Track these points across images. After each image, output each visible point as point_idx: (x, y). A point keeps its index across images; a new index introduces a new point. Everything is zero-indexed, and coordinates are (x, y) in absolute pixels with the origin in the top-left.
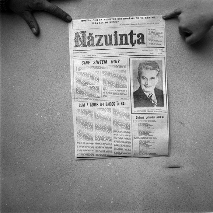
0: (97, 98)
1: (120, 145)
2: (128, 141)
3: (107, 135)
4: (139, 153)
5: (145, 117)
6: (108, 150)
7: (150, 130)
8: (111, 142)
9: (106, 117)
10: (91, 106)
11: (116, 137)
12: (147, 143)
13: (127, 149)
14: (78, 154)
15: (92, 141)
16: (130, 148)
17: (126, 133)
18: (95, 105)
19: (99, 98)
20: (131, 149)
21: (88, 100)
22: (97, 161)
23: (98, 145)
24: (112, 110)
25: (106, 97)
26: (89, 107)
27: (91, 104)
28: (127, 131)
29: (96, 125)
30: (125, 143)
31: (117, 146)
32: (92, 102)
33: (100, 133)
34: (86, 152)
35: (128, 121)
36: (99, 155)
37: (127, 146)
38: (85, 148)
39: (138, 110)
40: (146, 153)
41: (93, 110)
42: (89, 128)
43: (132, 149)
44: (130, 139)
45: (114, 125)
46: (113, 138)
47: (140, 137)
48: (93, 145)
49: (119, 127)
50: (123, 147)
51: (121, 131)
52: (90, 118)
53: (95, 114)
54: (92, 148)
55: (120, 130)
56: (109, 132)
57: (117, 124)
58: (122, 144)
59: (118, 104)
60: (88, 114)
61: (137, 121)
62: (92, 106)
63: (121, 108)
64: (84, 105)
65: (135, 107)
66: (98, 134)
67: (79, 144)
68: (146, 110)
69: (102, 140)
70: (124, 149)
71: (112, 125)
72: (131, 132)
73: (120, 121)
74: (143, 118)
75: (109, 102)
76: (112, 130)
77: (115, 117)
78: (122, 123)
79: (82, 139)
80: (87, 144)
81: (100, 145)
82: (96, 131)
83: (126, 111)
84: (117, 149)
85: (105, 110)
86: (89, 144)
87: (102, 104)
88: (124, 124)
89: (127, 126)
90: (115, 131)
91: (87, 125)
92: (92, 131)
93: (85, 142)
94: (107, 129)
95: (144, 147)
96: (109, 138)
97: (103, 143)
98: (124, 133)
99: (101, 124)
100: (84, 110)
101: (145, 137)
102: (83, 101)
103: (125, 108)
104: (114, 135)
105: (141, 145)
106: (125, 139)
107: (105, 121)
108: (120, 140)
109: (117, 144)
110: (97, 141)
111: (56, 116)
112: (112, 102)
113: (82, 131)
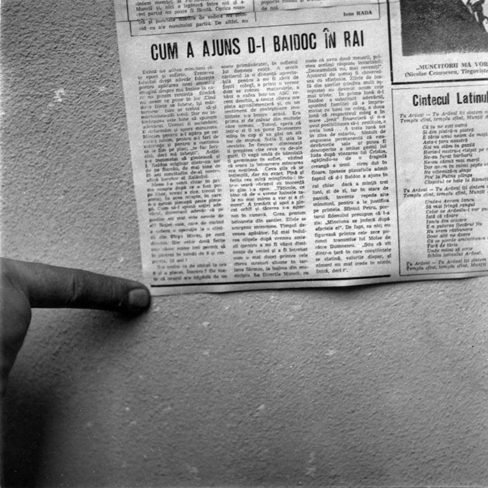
0: (234, 18)
1: (344, 225)
2: (378, 205)
3: (284, 185)
4: (425, 259)
5: (453, 99)
6: (287, 247)
7: (475, 155)
8: (304, 213)
9: (275, 102)
10: (206, 52)
11: (324, 190)
12: (461, 215)
13: (375, 242)
14: (157, 271)
15: (216, 212)
16: (388, 237)
17: (367, 173)
18: (226, 47)
19: (243, 14)
20: (389, 243)
22: (241, 301)
23: (242, 228)
24: (302, 72)
25: (276, 8)
26: (199, 59)
27: (205, 43)
28: (373, 163)
29: (234, 140)
30: (365, 215)
31: (327, 232)
32: (209, 37)
33: (250, 173)
34: (190, 260)
35: (375, 119)
36: (251, 273)
37: (373, 229)
38: (186, 245)
39: (423, 67)
40: (458, 258)
41: (218, 71)
42: (203, 153)
43: (394, 240)
44: (385, 198)
45: (316, 138)
46: (308, 196)
47: (430, 186)
48: (221, 228)
49: (338, 145)
50: (357, 236)
51: (348, 165)
52: (203, 108)
53: (227, 92)
54: (220, 244)
55: (342, 160)
56: (289, 167)
57: (329, 133)
58: (350, 219)
59: (332, 42)
60: (196, 93)
61: (419, 118)
62: (211, 52)
63: (344, 61)
64: (172, 50)
66: (243, 178)
67: (158, 228)
68: (456, 65)
69: (261, 207)
70: (359, 245)
72: (390, 165)
73: (340, 120)
74: (445, 101)
75: (289, 32)
76: (307, 159)
77: (316, 103)
78: (350, 127)
79: (170, 203)
80: (195, 226)
81: (253, 230)
82: (234, 168)
83: (365, 73)
84: (327, 244)
85: (273, 69)
86: (203, 226)
87: (258, 42)
88: (358, 133)
89: (374, 139)
90: (318, 163)
91: (192, 142)
92: (214, 168)
93: (183, 218)
94: (281, 156)
95: (449, 233)
96: (294, 196)
97: (264, 219)
98: (360, 170)
99: (254, 135)
100: (175, 75)
101: (452, 188)
102: (167, 30)
103: (363, 59)
104: (315, 183)
105: (436, 225)
106: (365, 199)
107: (271, 121)
108: (340, 204)
109: (329, 222)
110: (239, 212)
111: (50, 105)
112: (300, 31)
113: (169, 167)
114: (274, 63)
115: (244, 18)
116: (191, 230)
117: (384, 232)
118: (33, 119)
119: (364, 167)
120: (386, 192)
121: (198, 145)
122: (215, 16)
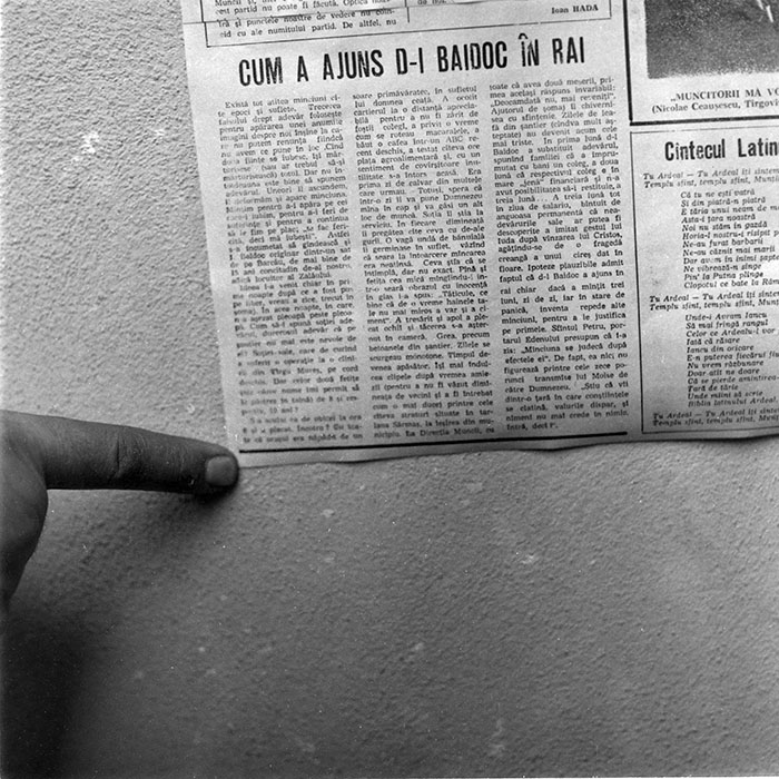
0: (373, 17)
1: (551, 354)
2: (607, 322)
3: (453, 288)
4: (685, 408)
5: (731, 149)
6: (460, 390)
7: (768, 241)
8: (487, 334)
9: (441, 154)
10: (327, 73)
11: (520, 297)
12: (745, 340)
13: (602, 382)
14: (250, 427)
15: (344, 333)
16: (623, 375)
17: (590, 270)
18: (360, 64)
19: (389, 10)
20: (625, 384)
21: (308, 33)
22: (385, 476)
23: (387, 359)
24: (484, 105)
26: (316, 84)
27: (327, 58)
28: (600, 254)
29: (374, 215)
30: (587, 338)
31: (523, 365)
32: (333, 48)
33: (399, 270)
34: (303, 410)
35: (603, 182)
36: (402, 431)
37: (600, 361)
38: (296, 386)
39: (681, 97)
40: (738, 408)
41: (348, 104)
42: (321, 236)
44: (619, 311)
45: (506, 212)
46: (494, 308)
47: (693, 292)
48: (351, 359)
49: (542, 225)
50: (573, 372)
51: (559, 256)
52: (323, 164)
53: (362, 137)
54: (350, 385)
55: (549, 248)
56: (463, 259)
57: (526, 205)
58: (563, 344)
59: (532, 56)
60: (311, 139)
61: (675, 181)
62: (336, 72)
63: (552, 87)
64: (272, 70)
65: (655, 71)
66: (388, 278)
67: (251, 358)
68: (736, 94)
69: (417, 325)
70: (576, 387)
71: (490, 212)
73: (546, 184)
74: (718, 152)
75: (462, 39)
76: (492, 247)
77: (505, 154)
78: (561, 195)
79: (270, 318)
80: (311, 355)
81: (403, 362)
82: (373, 261)
83: (587, 106)
84: (525, 386)
85: (437, 100)
86: (322, 355)
87: (412, 56)
88: (575, 205)
89: (601, 214)
90: (509, 254)
91: (304, 219)
92: (340, 261)
93: (291, 342)
94: (450, 242)
95: (724, 369)
96: (469, 306)
97: (422, 343)
98: (578, 265)
99: (406, 208)
100: (277, 110)
101: (729, 296)
102: (266, 36)
103: (584, 85)
104: (505, 286)
105: (702, 355)
106: (587, 313)
107: (434, 185)
108: (545, 320)
109: (528, 350)
110: (382, 333)
111: (76, 158)
112: (481, 37)
113: (267, 258)
114: (438, 91)
115: (389, 17)
116: (304, 361)
117: (618, 366)
118: (47, 182)
119: (586, 260)
120: (621, 300)
121: (314, 224)
122: (342, 14)
